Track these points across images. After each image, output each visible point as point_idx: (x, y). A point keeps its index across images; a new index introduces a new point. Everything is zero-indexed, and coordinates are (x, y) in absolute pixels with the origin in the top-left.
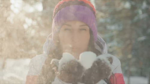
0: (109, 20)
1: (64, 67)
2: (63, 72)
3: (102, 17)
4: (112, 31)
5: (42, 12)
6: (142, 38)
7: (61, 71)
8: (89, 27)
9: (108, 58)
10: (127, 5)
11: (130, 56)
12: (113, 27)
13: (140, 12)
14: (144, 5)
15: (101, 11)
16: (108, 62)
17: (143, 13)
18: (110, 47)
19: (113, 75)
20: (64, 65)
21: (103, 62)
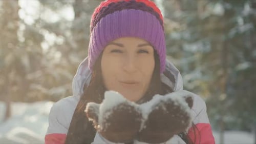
0: (187, 35)
1: (109, 116)
2: (106, 124)
3: (175, 30)
4: (192, 54)
5: (74, 22)
6: (244, 66)
7: (104, 124)
8: (153, 47)
9: (185, 97)
10: (218, 9)
11: (223, 97)
12: (194, 48)
13: (240, 20)
14: (247, 9)
15: (174, 20)
16: (186, 104)
17: (245, 22)
18: (190, 81)
19: (194, 127)
20: (109, 114)
21: (176, 104)
